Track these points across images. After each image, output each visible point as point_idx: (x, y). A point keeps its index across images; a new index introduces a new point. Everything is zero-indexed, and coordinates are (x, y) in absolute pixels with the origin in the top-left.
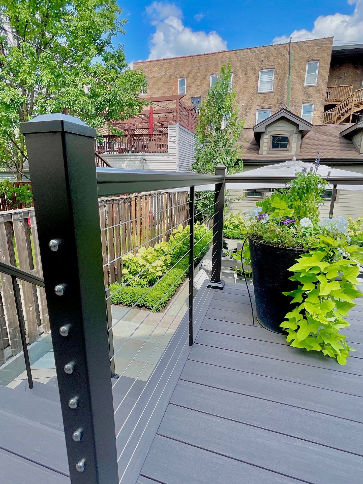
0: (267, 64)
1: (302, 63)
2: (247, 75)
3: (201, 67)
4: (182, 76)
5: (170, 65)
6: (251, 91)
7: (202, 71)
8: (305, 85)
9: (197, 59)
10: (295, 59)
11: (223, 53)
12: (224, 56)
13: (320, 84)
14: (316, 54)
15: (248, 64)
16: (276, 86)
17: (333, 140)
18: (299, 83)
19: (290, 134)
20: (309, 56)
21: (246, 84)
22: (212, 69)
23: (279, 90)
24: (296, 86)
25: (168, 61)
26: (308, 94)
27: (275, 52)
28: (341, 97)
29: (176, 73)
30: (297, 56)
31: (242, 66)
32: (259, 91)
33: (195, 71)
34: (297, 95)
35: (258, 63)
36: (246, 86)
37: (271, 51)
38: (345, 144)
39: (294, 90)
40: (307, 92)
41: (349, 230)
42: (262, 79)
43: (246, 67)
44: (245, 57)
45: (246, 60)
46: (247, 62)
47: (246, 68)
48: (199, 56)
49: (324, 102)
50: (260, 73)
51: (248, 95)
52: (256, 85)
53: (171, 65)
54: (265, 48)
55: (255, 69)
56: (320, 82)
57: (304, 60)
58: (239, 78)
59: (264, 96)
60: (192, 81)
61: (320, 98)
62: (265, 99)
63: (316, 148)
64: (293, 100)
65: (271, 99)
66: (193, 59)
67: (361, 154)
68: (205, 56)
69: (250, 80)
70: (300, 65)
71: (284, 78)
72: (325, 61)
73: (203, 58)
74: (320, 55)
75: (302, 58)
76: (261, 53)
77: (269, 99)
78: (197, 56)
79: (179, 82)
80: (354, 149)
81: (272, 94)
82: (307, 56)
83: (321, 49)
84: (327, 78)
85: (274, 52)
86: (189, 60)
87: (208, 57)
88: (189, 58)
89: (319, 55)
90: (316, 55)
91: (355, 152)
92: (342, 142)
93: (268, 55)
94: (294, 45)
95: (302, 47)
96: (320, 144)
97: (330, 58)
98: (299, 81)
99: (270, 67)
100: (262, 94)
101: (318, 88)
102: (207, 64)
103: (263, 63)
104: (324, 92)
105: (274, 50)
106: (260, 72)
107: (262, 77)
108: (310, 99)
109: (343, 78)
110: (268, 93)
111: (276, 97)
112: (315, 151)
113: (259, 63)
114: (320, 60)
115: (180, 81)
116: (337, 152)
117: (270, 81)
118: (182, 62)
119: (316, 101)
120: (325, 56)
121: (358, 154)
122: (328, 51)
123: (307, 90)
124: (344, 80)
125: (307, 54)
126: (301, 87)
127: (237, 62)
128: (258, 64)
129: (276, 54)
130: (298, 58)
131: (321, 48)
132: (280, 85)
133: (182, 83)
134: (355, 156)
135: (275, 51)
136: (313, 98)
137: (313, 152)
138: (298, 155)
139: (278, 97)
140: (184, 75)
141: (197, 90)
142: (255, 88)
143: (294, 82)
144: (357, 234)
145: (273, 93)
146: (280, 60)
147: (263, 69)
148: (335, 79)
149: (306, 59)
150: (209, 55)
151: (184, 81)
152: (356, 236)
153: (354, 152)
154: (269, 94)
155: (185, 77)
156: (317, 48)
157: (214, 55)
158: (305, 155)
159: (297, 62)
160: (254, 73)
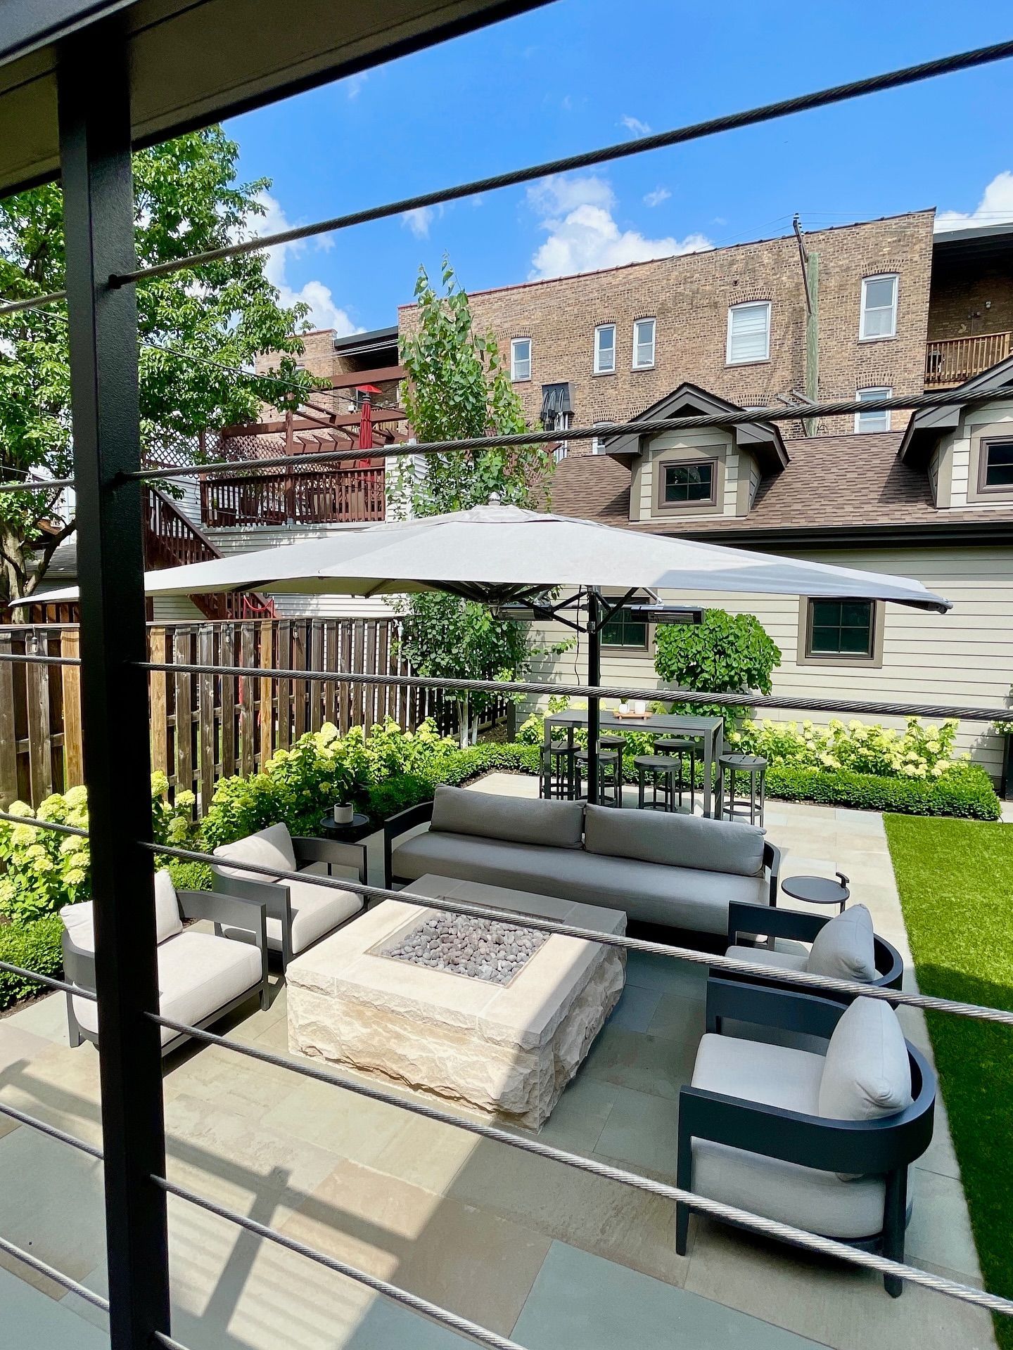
0: (748, 289)
1: (849, 282)
2: (695, 322)
3: (570, 308)
4: (522, 334)
5: (491, 308)
6: (706, 361)
7: (573, 318)
8: (862, 337)
9: (560, 288)
10: (828, 271)
11: (629, 269)
12: (631, 277)
13: (906, 334)
14: (887, 256)
15: (697, 293)
16: (776, 345)
17: (870, 474)
18: (843, 333)
19: (717, 458)
20: (866, 263)
21: (694, 345)
22: (598, 311)
23: (787, 356)
24: (835, 343)
25: (487, 297)
26: (872, 362)
27: (769, 258)
28: (976, 367)
29: (506, 326)
30: (832, 264)
31: (681, 298)
32: (729, 362)
33: (556, 319)
34: (838, 367)
35: (723, 288)
36: (694, 350)
37: (758, 256)
38: (902, 484)
39: (830, 354)
40: (869, 356)
41: (913, 756)
42: (736, 330)
43: (692, 301)
44: (688, 275)
45: (691, 282)
46: (695, 287)
47: (692, 304)
48: (565, 282)
49: (921, 382)
50: (730, 314)
51: (699, 372)
52: (721, 345)
53: (494, 307)
54: (741, 250)
55: (715, 305)
56: (904, 329)
57: (854, 272)
58: (672, 330)
59: (744, 373)
60: (548, 343)
61: (910, 372)
62: (748, 380)
63: (807, 496)
64: (830, 380)
65: (766, 380)
66: (548, 290)
67: (940, 511)
68: (581, 279)
69: (702, 334)
70: (841, 287)
71: (798, 323)
72: (917, 273)
73: (576, 284)
74: (900, 259)
75: (848, 268)
76: (732, 264)
77: (760, 381)
78: (560, 280)
79: (513, 348)
80: (923, 498)
81: (767, 368)
82: (862, 263)
83: (902, 243)
84: (925, 316)
85: (767, 258)
86: (539, 292)
87: (588, 282)
88: (540, 286)
89: (896, 258)
90: (887, 258)
91: (925, 506)
92: (895, 477)
93: (750, 267)
94: (822, 237)
95: (845, 242)
96: (826, 485)
97: (928, 262)
98: (844, 329)
99: (758, 296)
100: (738, 369)
101: (901, 345)
102: (586, 298)
103: (738, 288)
104: (920, 354)
105: (766, 252)
106: (730, 311)
107: (738, 325)
108: (879, 377)
109: (983, 318)
110: (756, 365)
111: (779, 373)
112: (799, 506)
113: (728, 287)
114: (901, 270)
115: (516, 345)
116: (868, 508)
117: (761, 334)
118: (522, 299)
119: (896, 381)
120: (915, 259)
121: (931, 510)
122: (923, 246)
123: (867, 351)
124: (986, 320)
125: (860, 257)
126: (850, 344)
127: (667, 290)
128: (723, 290)
129: (773, 263)
130: (837, 270)
131: (900, 241)
132: (789, 342)
133: (522, 351)
134: (920, 516)
135: (770, 255)
136: (886, 372)
137: (792, 508)
138: (744, 518)
139: (784, 373)
140: (527, 330)
141: (562, 367)
142: (719, 355)
143: (829, 332)
144: (936, 771)
145: (769, 365)
146: (784, 278)
147: (737, 304)
148: (959, 319)
149: (860, 271)
150: (593, 276)
151: (526, 346)
152: (932, 778)
153: (922, 505)
154: (758, 366)
155: (529, 335)
156: (889, 240)
157: (605, 274)
158: (765, 517)
159: (833, 281)
160: (714, 314)
